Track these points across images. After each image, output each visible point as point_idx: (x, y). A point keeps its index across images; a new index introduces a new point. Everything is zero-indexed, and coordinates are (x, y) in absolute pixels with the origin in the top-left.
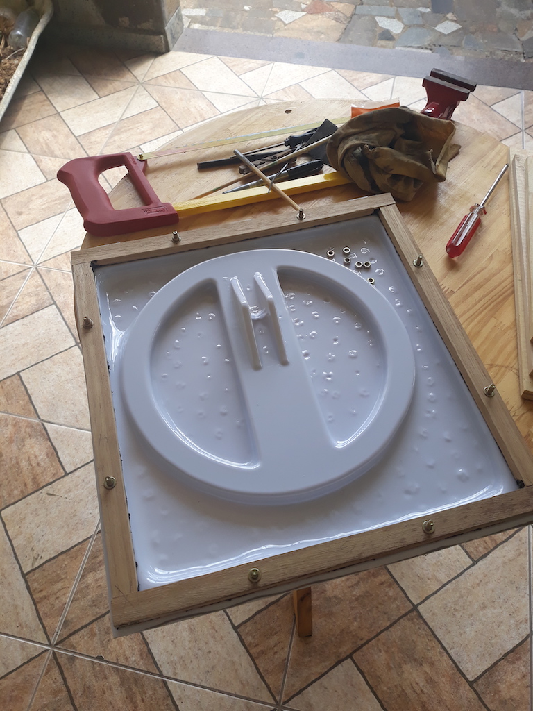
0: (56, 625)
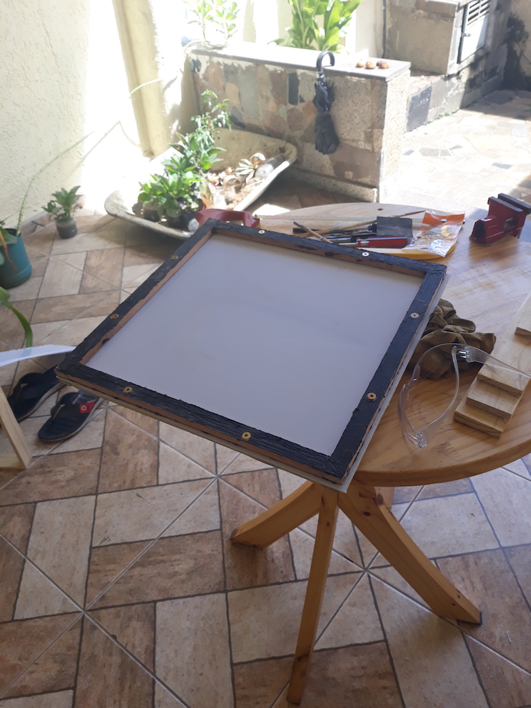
0: (95, 595)
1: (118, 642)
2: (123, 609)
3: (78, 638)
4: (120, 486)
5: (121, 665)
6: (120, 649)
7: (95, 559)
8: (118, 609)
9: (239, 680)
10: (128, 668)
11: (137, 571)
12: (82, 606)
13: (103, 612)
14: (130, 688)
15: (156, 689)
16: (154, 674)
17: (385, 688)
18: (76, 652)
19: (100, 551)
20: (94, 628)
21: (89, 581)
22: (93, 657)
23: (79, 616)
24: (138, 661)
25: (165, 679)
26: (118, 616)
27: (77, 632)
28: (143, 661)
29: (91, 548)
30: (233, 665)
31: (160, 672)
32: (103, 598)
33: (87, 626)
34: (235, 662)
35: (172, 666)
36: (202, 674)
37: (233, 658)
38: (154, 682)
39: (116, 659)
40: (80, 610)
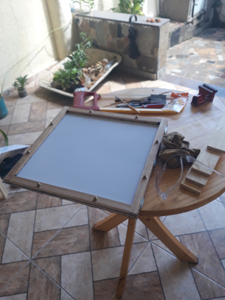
1: (45, 273)
2: (47, 259)
3: (29, 272)
4: (46, 206)
5: (47, 282)
6: (46, 276)
7: (35, 237)
8: (45, 258)
9: (96, 288)
10: (49, 284)
11: (53, 243)
12: (30, 257)
13: (39, 260)
14: (51, 292)
15: (62, 292)
16: (60, 286)
17: (157, 291)
18: (28, 277)
19: (38, 234)
20: (35, 267)
21: (33, 247)
22: (35, 279)
23: (29, 262)
24: (54, 280)
25: (65, 288)
26: (45, 262)
27: (28, 269)
28: (56, 281)
29: (34, 233)
30: (93, 282)
31: (63, 285)
32: (39, 254)
33: (32, 266)
34: (95, 280)
35: (68, 283)
36: (80, 286)
37: (94, 279)
38: (60, 290)
39: (45, 280)
40: (29, 259)
